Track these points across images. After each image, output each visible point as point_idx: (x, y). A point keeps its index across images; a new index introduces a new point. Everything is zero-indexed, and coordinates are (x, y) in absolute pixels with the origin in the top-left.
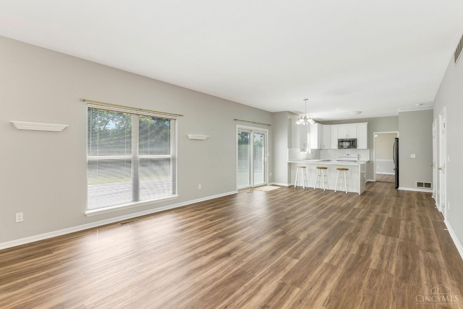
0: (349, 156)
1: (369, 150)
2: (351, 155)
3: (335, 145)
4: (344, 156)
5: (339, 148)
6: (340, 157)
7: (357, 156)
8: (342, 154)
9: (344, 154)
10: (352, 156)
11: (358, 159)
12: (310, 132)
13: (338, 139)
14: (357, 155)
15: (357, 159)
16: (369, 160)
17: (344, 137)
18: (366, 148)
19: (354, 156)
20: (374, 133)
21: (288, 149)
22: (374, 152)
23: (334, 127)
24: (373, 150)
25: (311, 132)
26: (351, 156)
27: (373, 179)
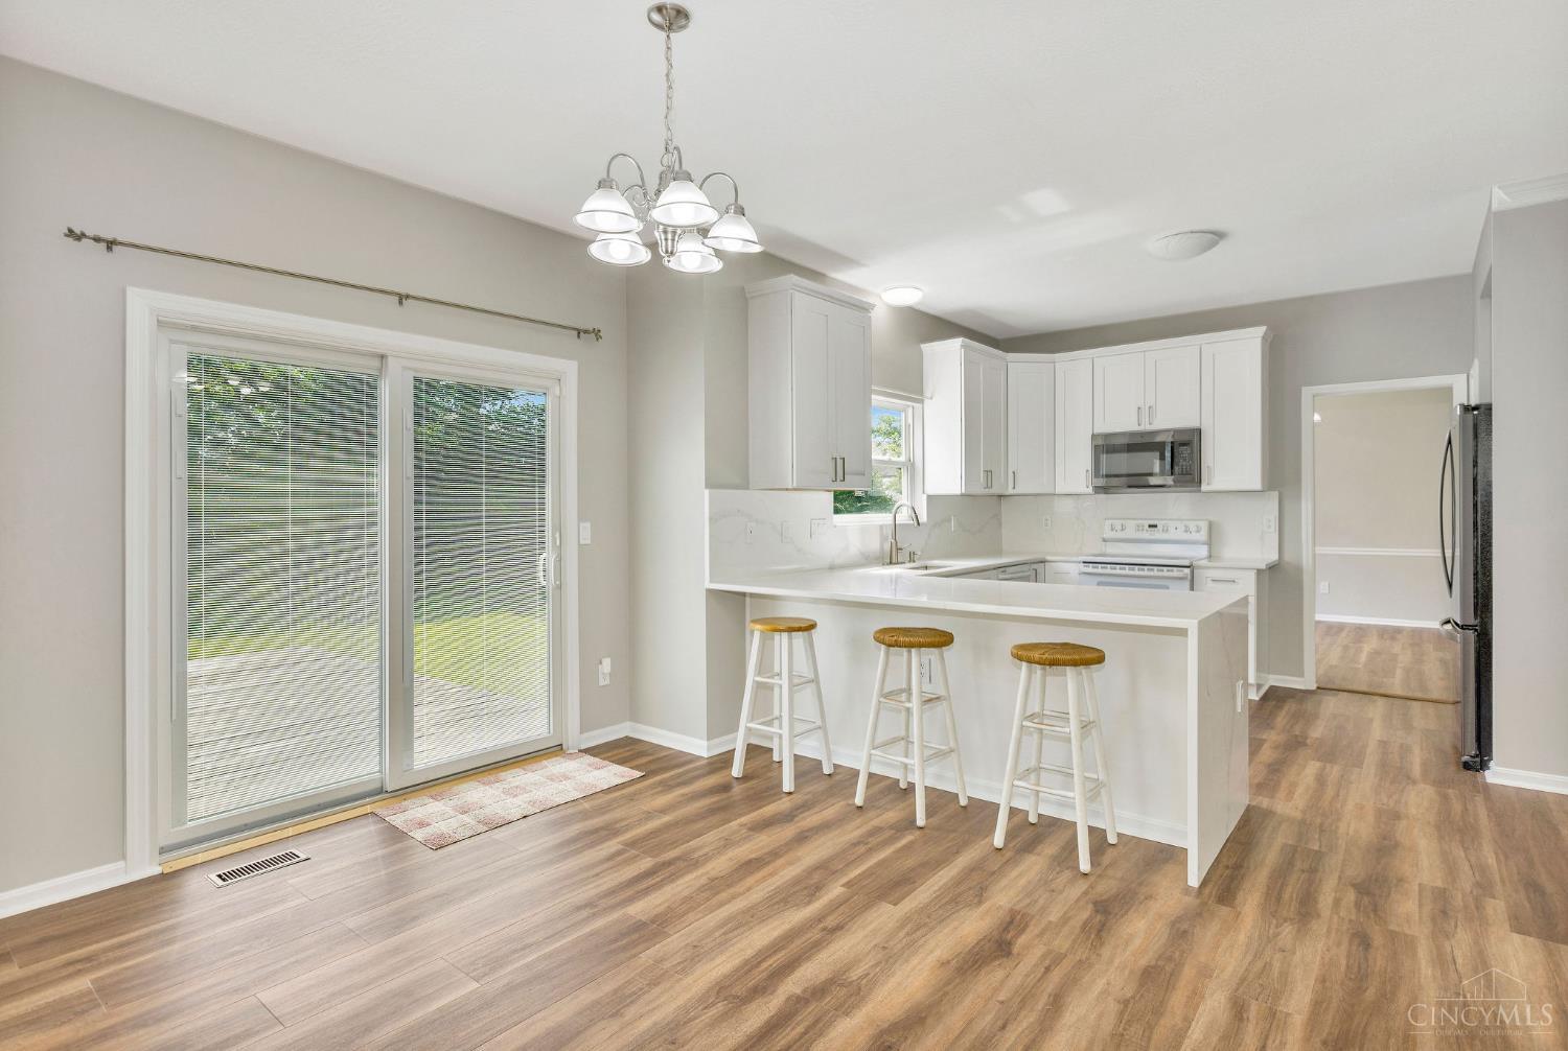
0: (1157, 534)
1: (1275, 494)
2: (1165, 530)
3: (1075, 471)
4: (1130, 533)
5: (1098, 490)
6: (1104, 540)
7: (1203, 536)
8: (1117, 524)
9: (1131, 524)
10: (1172, 535)
11: (1210, 551)
12: (921, 392)
13: (1094, 436)
14: (1204, 525)
15: (1203, 551)
16: (1274, 557)
17: (1124, 422)
18: (1258, 486)
19: (1186, 536)
20: (1307, 392)
21: (707, 492)
22: (1306, 506)
23: (1074, 365)
24: (1299, 497)
25: (927, 393)
26: (1165, 536)
27: (1301, 674)
